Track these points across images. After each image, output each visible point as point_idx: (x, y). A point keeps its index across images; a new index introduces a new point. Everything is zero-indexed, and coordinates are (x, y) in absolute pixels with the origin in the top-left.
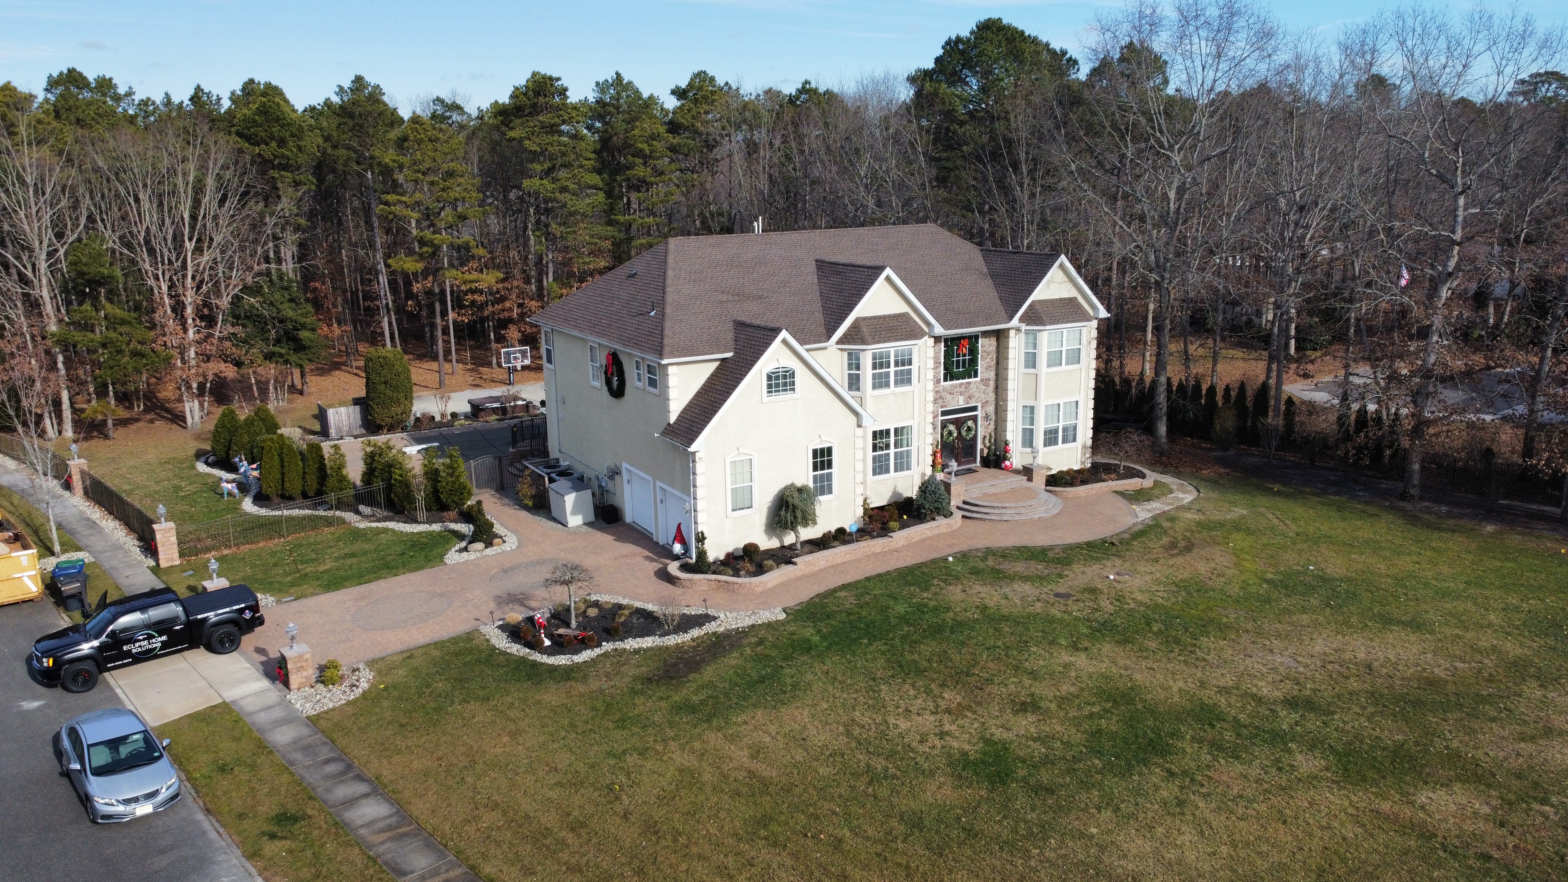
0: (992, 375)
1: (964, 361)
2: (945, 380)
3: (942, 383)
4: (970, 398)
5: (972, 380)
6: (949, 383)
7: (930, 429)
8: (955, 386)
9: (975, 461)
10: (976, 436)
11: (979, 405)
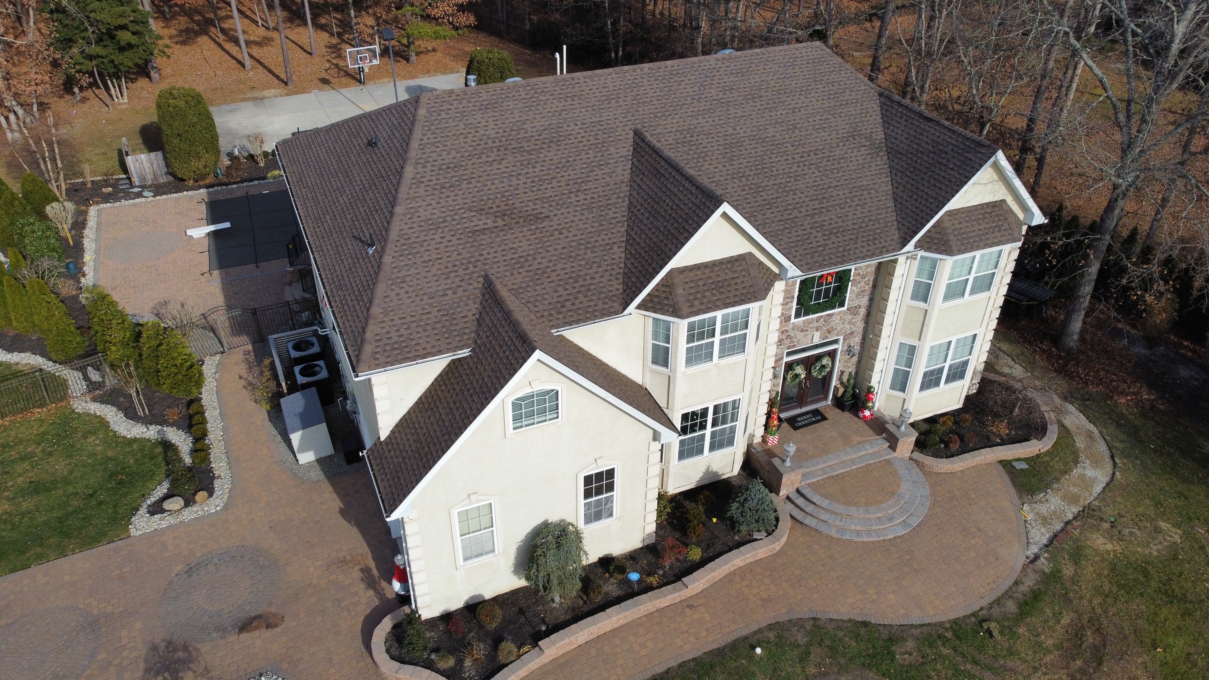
0: (864, 301)
1: (827, 290)
2: (798, 315)
3: (793, 320)
4: (829, 332)
5: (837, 310)
6: (803, 319)
7: (769, 374)
8: (810, 322)
9: (826, 398)
10: (831, 373)
11: (841, 338)
